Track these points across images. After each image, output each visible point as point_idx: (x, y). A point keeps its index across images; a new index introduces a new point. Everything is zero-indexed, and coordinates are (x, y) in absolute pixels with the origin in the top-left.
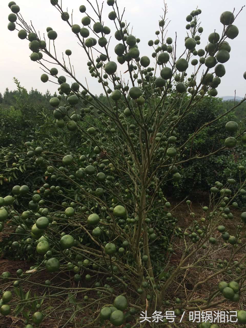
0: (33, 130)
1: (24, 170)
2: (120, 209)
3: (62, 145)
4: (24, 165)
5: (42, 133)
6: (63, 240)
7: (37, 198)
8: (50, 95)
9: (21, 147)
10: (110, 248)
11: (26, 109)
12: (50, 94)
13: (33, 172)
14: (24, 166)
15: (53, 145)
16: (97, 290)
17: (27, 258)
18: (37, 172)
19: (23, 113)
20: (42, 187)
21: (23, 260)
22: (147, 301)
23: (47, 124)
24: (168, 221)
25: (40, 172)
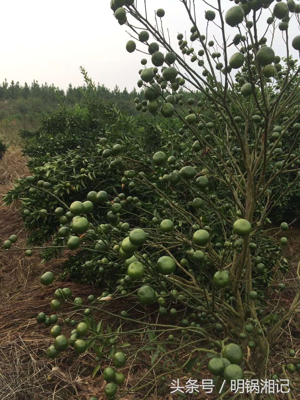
0: (102, 131)
1: (94, 177)
2: (244, 224)
3: (137, 149)
4: (94, 171)
5: (114, 133)
6: (160, 263)
7: (117, 207)
8: (119, 92)
9: (91, 150)
10: (221, 279)
11: (94, 105)
12: (119, 90)
13: (104, 181)
14: (94, 173)
15: (126, 148)
16: (189, 329)
17: (95, 282)
18: (108, 180)
19: (91, 110)
20: (117, 198)
21: (91, 284)
22: (249, 349)
23: (120, 122)
24: (269, 250)
25: (111, 180)
